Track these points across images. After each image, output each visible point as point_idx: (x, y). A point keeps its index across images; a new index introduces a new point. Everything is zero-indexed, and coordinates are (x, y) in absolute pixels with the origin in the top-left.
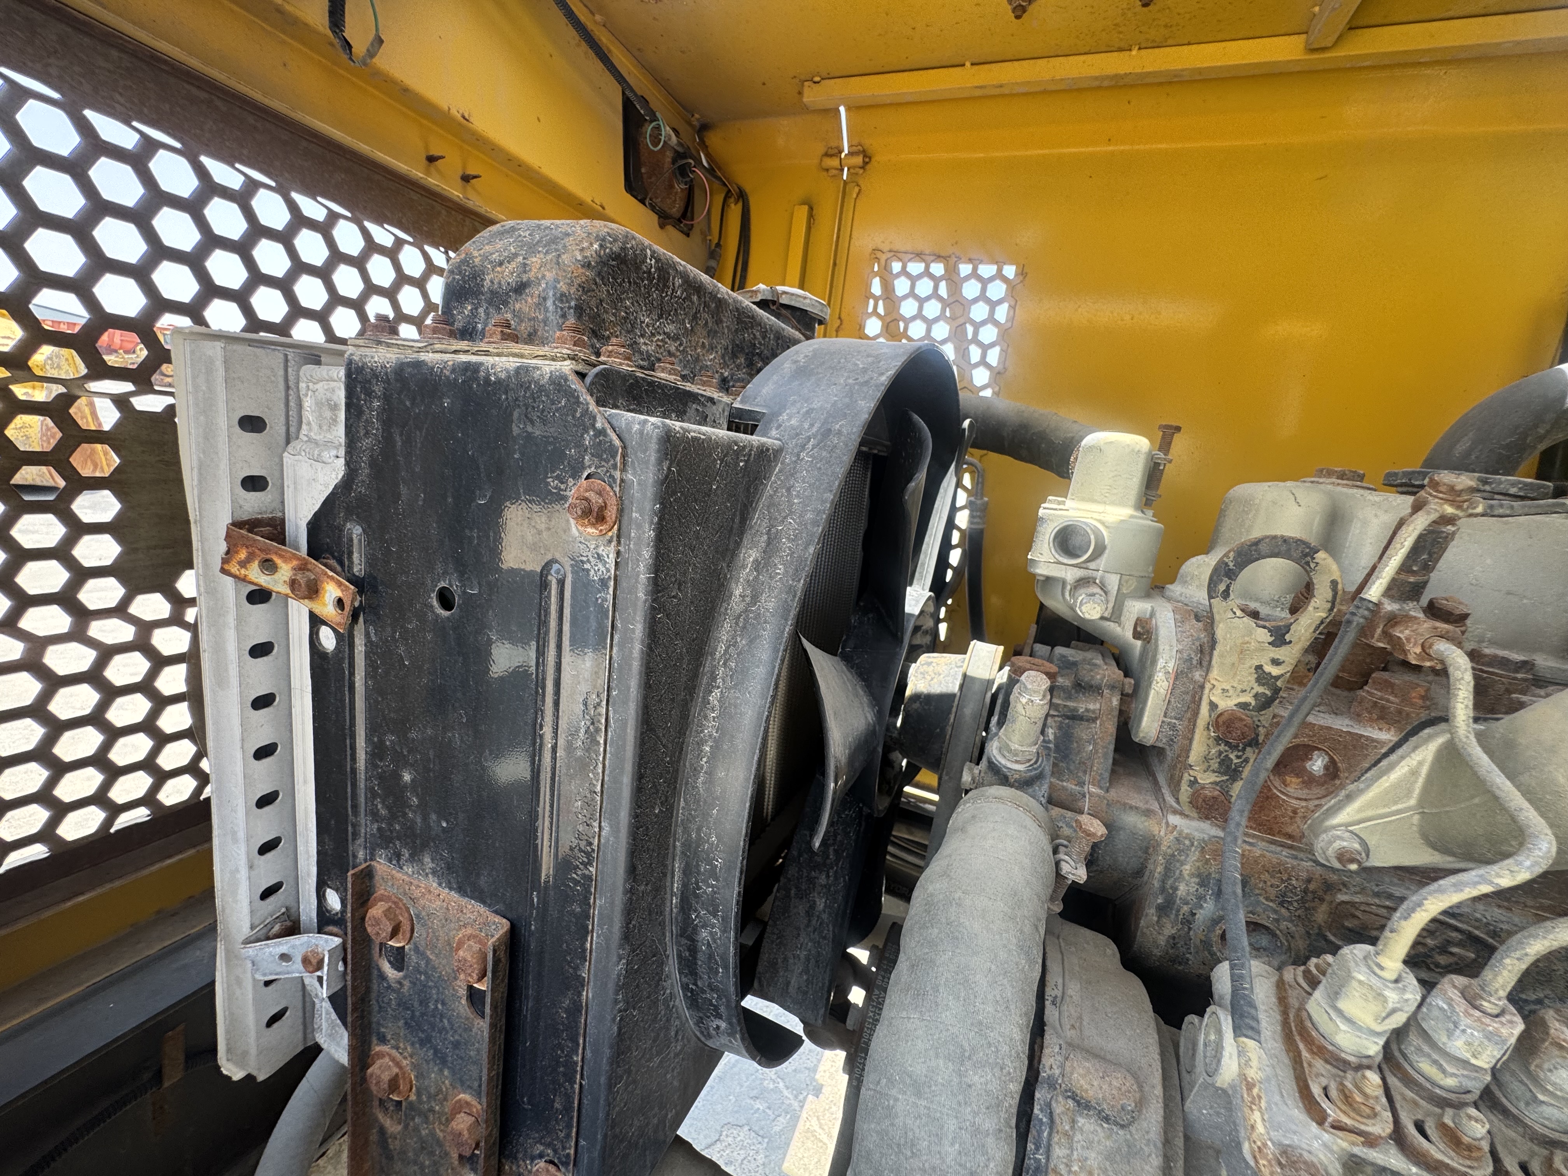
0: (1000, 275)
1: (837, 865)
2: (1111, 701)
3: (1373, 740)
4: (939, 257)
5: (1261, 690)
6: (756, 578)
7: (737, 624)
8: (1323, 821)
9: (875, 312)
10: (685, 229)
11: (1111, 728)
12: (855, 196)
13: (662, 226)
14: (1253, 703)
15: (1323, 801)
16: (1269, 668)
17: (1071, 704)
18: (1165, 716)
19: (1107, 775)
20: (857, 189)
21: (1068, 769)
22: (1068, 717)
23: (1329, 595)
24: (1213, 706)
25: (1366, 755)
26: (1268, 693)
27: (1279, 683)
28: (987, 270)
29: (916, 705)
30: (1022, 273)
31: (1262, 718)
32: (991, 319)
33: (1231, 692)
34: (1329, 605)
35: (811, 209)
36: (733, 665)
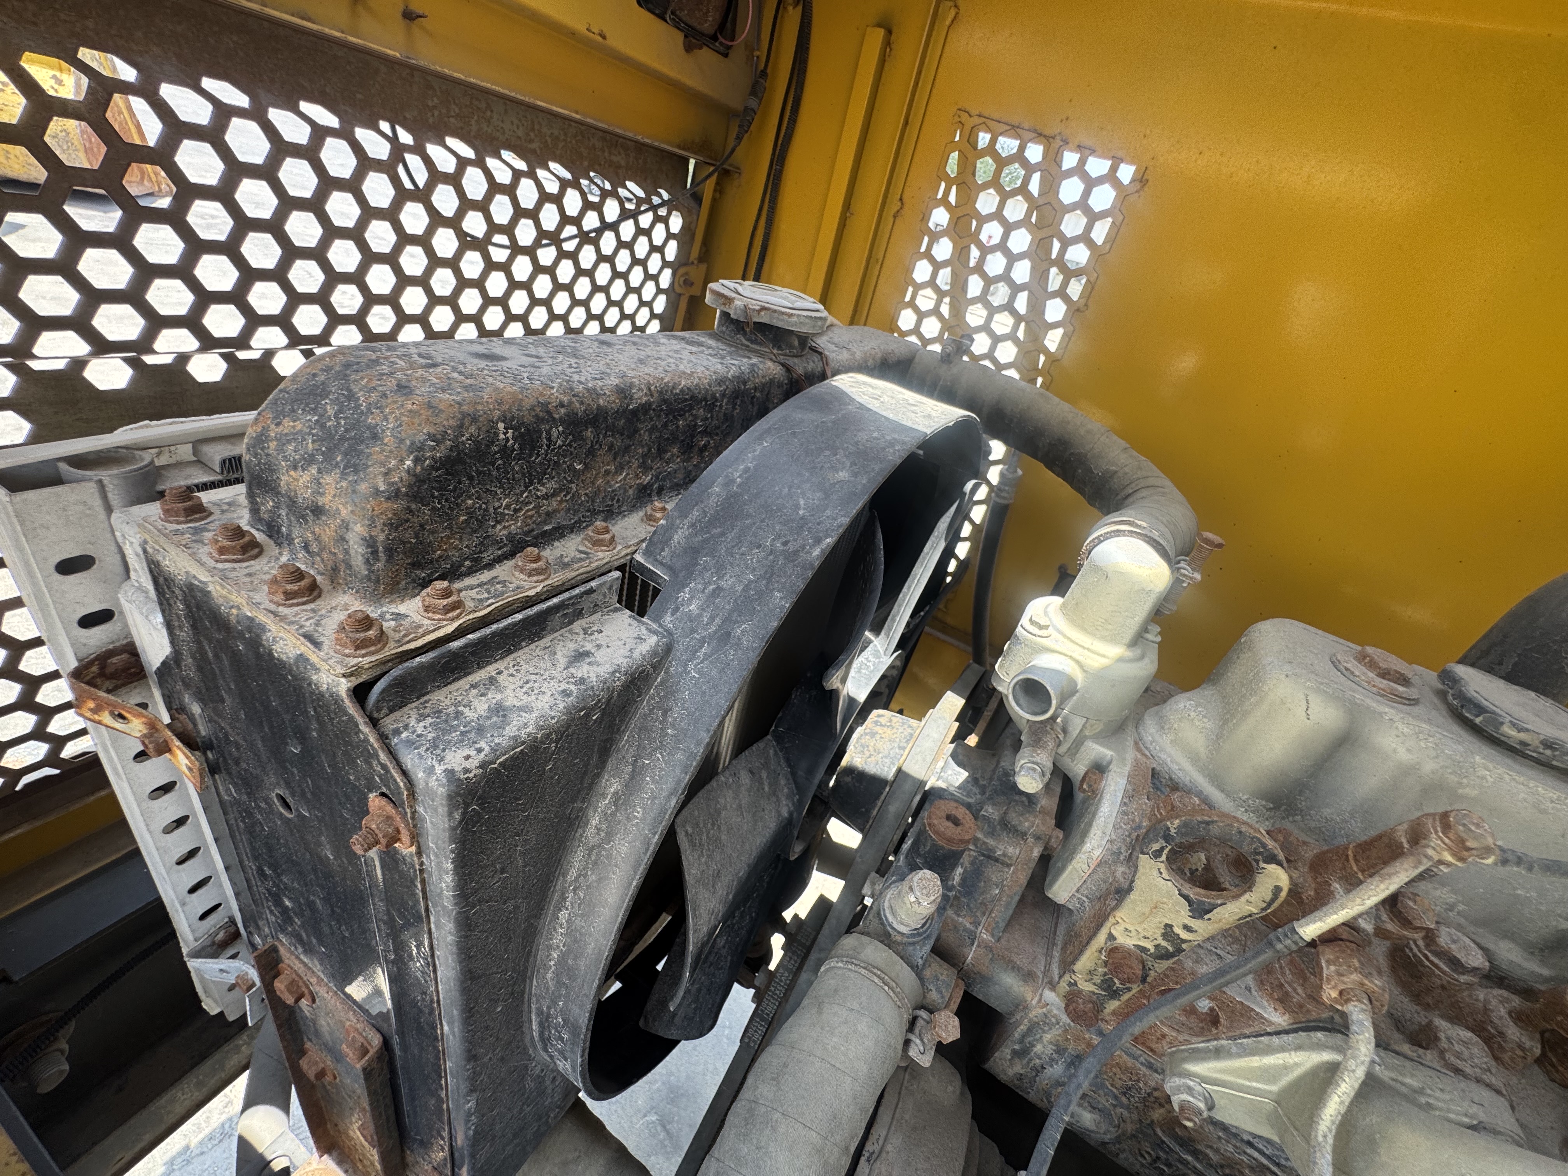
0: (1111, 177)
1: (744, 906)
2: (1032, 851)
3: (1263, 1018)
4: (1040, 135)
5: (1164, 943)
6: (614, 814)
7: (589, 855)
8: (1185, 1060)
9: (944, 201)
10: (722, 49)
11: (1023, 878)
12: (948, 22)
13: (688, 48)
14: (1152, 950)
15: (1194, 1039)
16: (1178, 930)
17: (991, 842)
18: (1078, 891)
19: (1002, 925)
20: (953, 12)
21: (968, 906)
22: (984, 855)
23: (1268, 897)
24: (1111, 937)
25: (1250, 1026)
26: (1171, 949)
27: (1184, 946)
28: (1097, 166)
29: (848, 779)
30: (1141, 179)
31: (1156, 965)
32: (1085, 238)
33: (1134, 934)
34: (1264, 905)
35: (889, 32)
36: (582, 895)
